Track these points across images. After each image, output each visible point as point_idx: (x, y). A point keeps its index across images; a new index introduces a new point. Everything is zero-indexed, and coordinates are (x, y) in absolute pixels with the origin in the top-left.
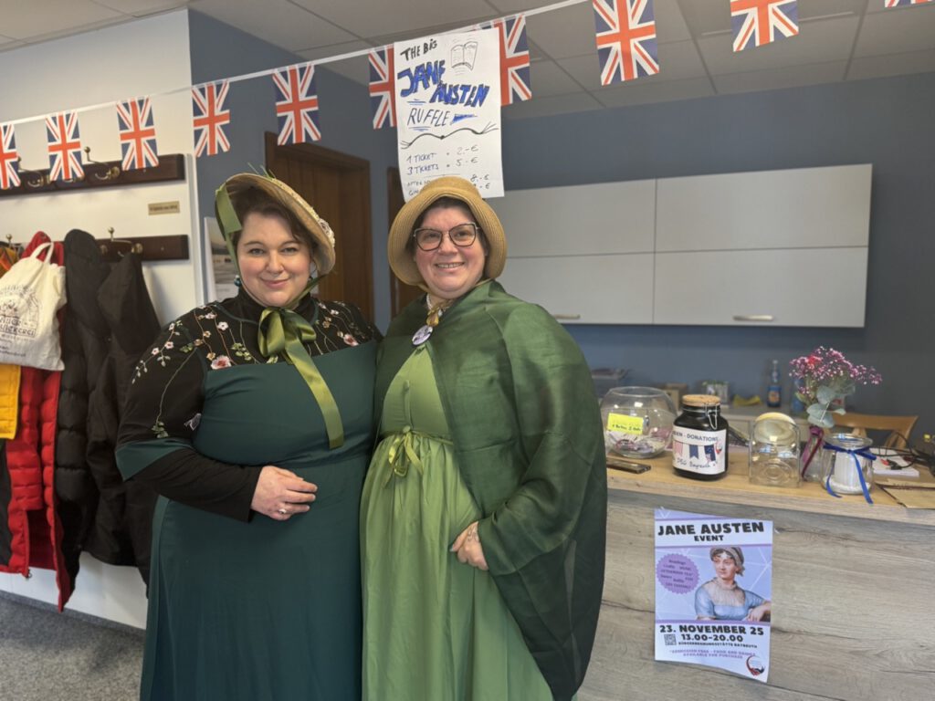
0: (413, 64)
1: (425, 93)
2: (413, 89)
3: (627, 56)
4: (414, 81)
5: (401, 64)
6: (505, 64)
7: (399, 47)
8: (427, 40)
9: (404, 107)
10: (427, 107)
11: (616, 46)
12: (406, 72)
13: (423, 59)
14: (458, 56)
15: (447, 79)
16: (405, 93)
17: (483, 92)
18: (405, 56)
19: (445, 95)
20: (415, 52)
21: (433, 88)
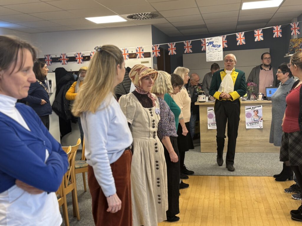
0: (209, 41)
1: (210, 46)
2: (209, 45)
3: (241, 41)
4: (209, 44)
5: (207, 41)
6: (223, 42)
7: (206, 39)
8: (211, 38)
9: (207, 47)
10: (211, 48)
11: (239, 40)
12: (208, 43)
13: (210, 41)
14: (216, 41)
15: (214, 44)
16: (207, 46)
17: (220, 46)
18: (208, 40)
19: (214, 46)
20: (209, 40)
21: (212, 45)
